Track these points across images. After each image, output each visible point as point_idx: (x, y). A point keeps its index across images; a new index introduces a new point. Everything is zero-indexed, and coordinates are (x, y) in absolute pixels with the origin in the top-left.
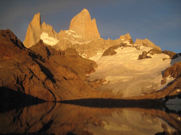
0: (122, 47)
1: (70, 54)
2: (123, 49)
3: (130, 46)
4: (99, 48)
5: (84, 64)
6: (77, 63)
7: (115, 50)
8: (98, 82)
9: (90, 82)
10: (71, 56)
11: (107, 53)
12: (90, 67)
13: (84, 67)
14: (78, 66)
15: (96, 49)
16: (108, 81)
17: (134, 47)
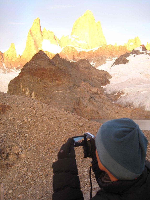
0: (134, 54)
1: (83, 65)
2: (135, 56)
3: (143, 53)
4: (108, 55)
5: (99, 76)
6: (92, 75)
7: (127, 58)
8: (116, 94)
9: (109, 95)
10: (85, 68)
11: (119, 62)
12: (104, 79)
13: (99, 78)
14: (93, 78)
15: (105, 57)
16: (126, 93)
17: (147, 54)
